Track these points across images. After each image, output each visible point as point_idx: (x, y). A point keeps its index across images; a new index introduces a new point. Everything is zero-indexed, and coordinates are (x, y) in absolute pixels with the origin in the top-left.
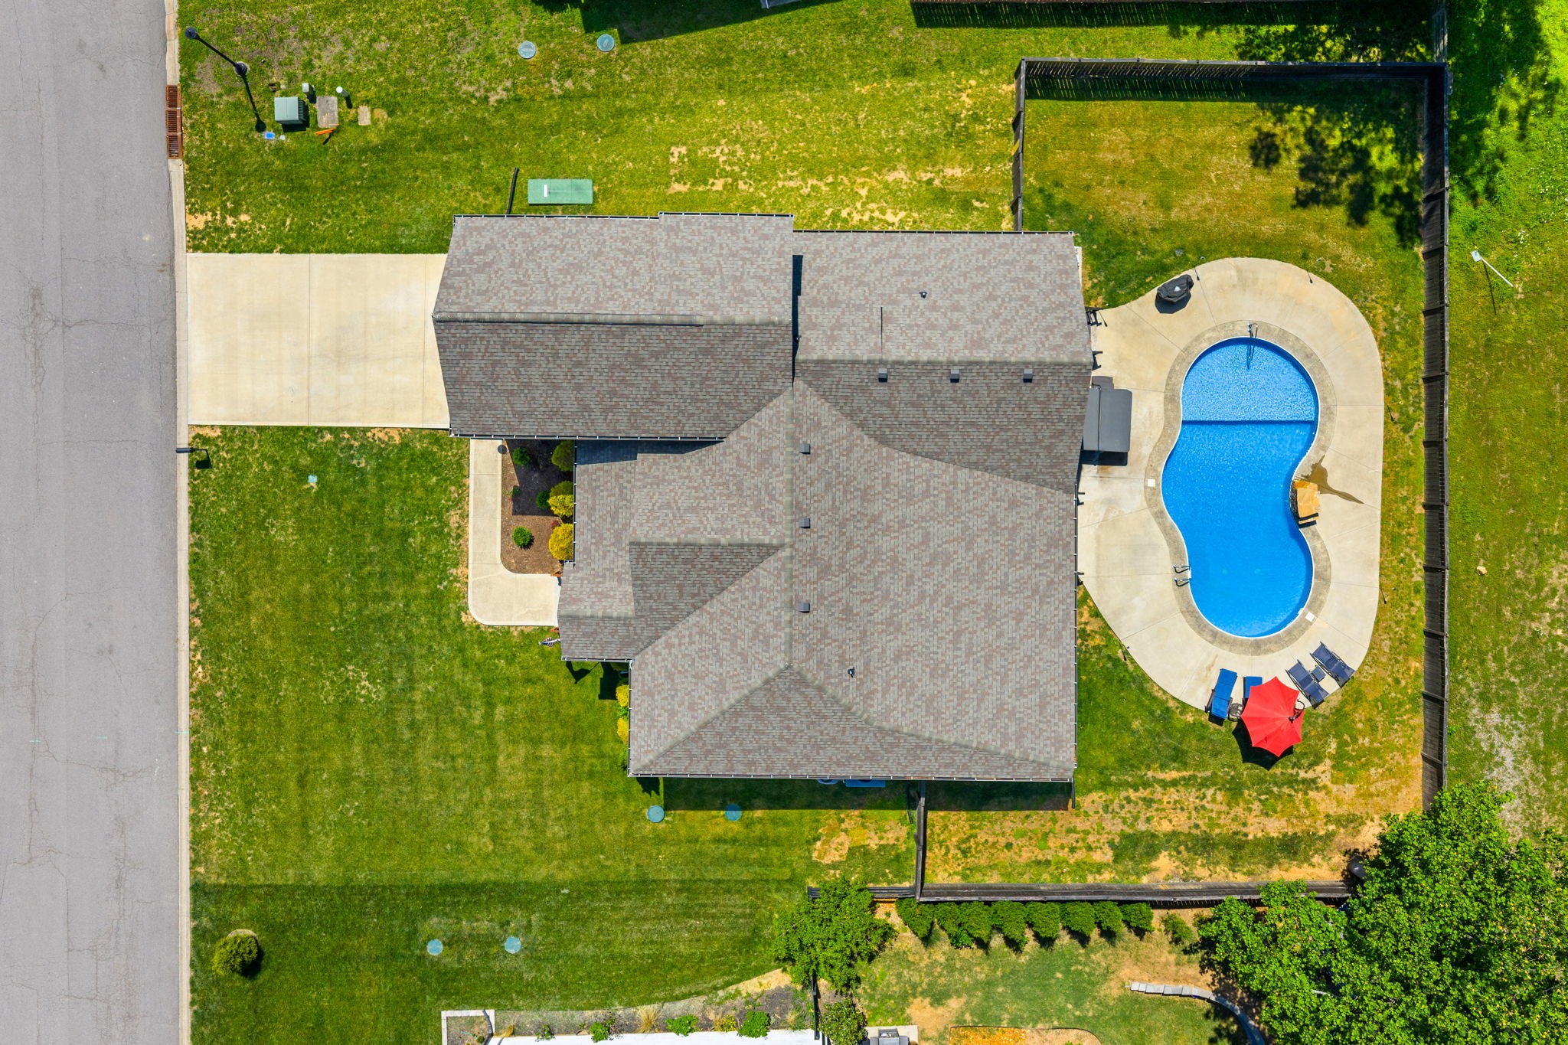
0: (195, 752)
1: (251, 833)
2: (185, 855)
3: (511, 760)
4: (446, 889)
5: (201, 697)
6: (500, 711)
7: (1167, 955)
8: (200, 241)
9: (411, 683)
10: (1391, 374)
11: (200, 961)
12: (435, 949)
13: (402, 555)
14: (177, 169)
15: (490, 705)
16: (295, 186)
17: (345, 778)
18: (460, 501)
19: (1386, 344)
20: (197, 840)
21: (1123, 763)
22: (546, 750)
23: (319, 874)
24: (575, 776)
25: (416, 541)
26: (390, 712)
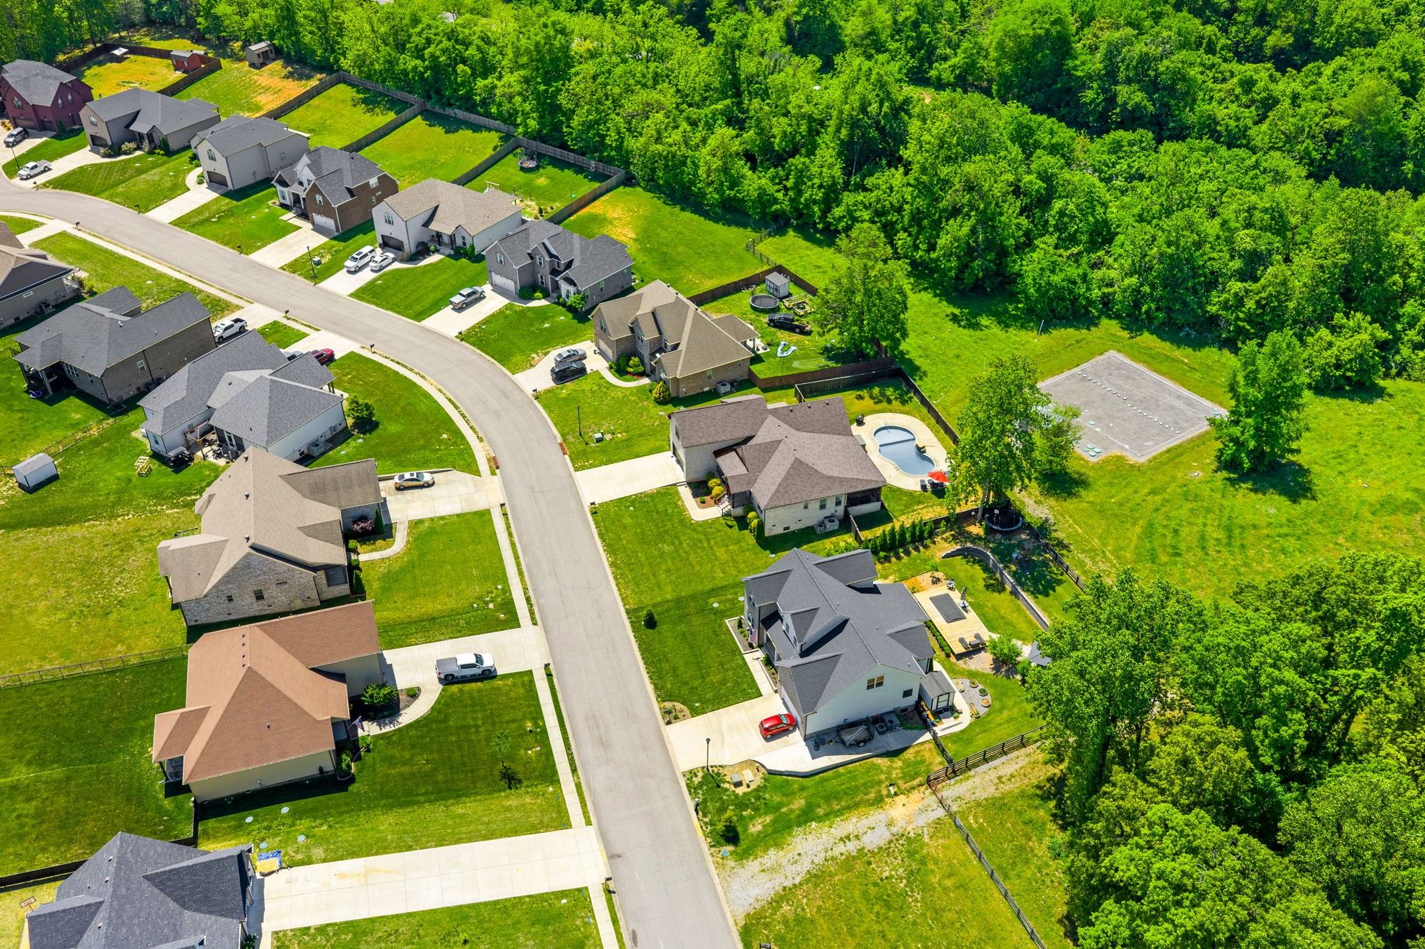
0: (615, 578)
1: (642, 593)
2: (620, 604)
3: (721, 553)
4: (713, 590)
5: (613, 565)
6: (712, 542)
7: (946, 545)
8: (576, 469)
9: (681, 543)
10: (928, 425)
11: (635, 630)
12: (716, 605)
13: (667, 515)
14: (567, 457)
15: (708, 541)
16: (603, 451)
17: (668, 571)
18: (680, 498)
19: (923, 420)
20: (623, 599)
21: (906, 507)
22: (731, 547)
23: (669, 597)
24: (743, 551)
25: (670, 511)
26: (677, 551)
